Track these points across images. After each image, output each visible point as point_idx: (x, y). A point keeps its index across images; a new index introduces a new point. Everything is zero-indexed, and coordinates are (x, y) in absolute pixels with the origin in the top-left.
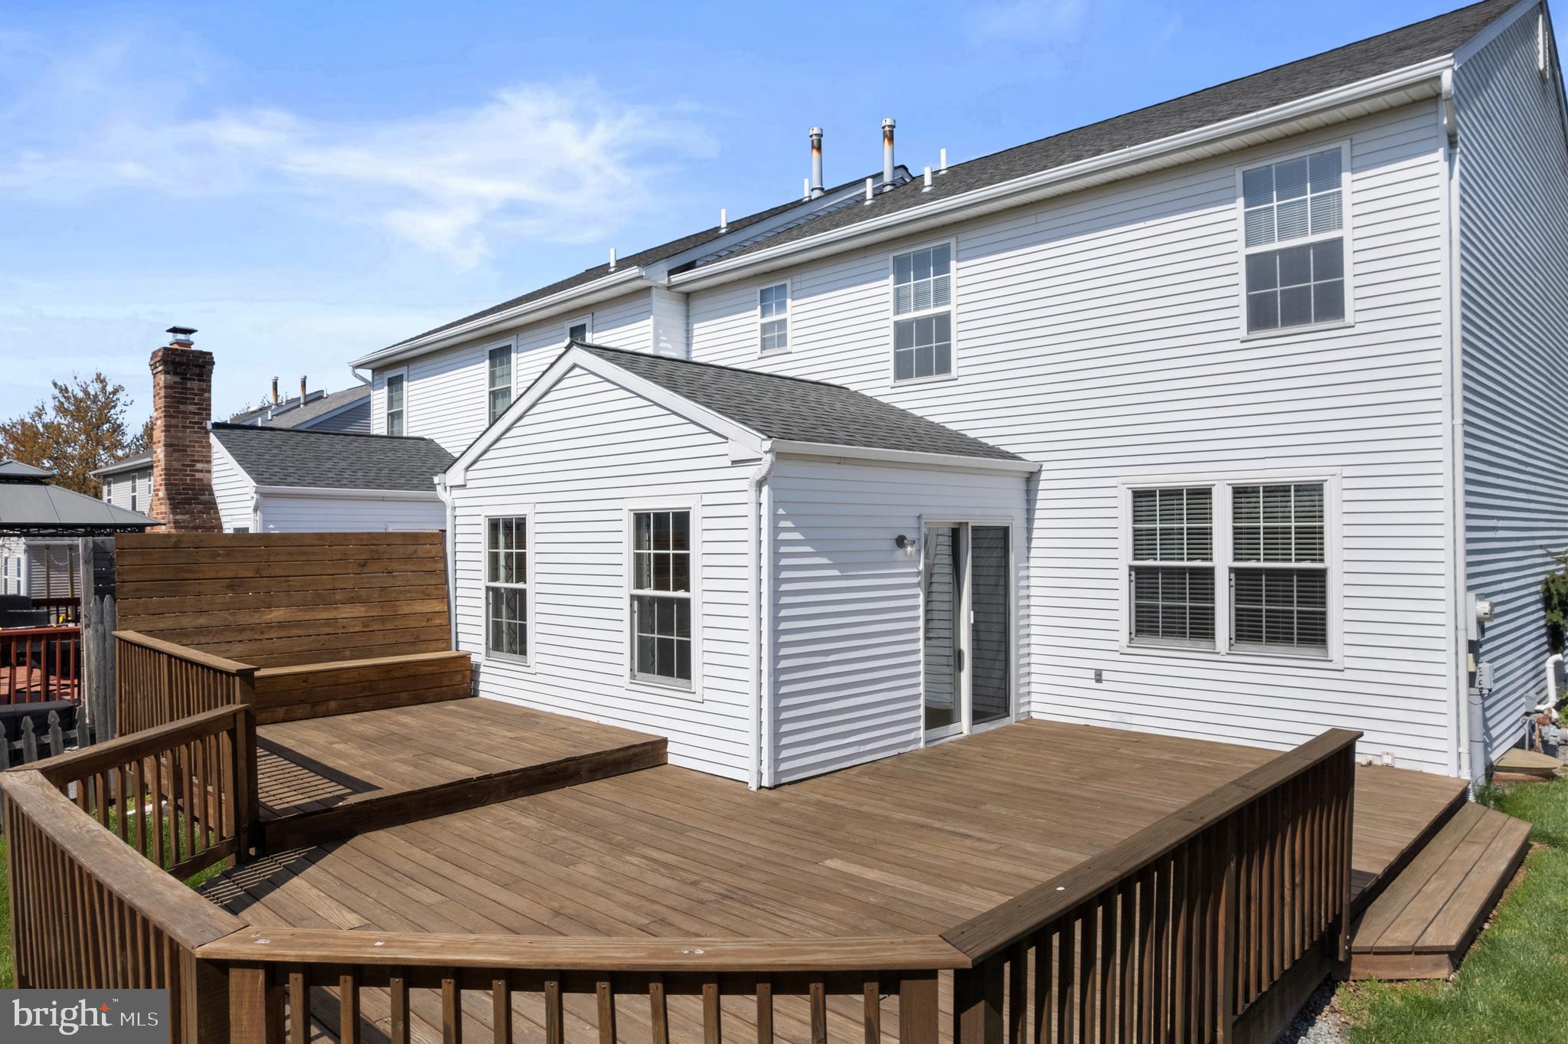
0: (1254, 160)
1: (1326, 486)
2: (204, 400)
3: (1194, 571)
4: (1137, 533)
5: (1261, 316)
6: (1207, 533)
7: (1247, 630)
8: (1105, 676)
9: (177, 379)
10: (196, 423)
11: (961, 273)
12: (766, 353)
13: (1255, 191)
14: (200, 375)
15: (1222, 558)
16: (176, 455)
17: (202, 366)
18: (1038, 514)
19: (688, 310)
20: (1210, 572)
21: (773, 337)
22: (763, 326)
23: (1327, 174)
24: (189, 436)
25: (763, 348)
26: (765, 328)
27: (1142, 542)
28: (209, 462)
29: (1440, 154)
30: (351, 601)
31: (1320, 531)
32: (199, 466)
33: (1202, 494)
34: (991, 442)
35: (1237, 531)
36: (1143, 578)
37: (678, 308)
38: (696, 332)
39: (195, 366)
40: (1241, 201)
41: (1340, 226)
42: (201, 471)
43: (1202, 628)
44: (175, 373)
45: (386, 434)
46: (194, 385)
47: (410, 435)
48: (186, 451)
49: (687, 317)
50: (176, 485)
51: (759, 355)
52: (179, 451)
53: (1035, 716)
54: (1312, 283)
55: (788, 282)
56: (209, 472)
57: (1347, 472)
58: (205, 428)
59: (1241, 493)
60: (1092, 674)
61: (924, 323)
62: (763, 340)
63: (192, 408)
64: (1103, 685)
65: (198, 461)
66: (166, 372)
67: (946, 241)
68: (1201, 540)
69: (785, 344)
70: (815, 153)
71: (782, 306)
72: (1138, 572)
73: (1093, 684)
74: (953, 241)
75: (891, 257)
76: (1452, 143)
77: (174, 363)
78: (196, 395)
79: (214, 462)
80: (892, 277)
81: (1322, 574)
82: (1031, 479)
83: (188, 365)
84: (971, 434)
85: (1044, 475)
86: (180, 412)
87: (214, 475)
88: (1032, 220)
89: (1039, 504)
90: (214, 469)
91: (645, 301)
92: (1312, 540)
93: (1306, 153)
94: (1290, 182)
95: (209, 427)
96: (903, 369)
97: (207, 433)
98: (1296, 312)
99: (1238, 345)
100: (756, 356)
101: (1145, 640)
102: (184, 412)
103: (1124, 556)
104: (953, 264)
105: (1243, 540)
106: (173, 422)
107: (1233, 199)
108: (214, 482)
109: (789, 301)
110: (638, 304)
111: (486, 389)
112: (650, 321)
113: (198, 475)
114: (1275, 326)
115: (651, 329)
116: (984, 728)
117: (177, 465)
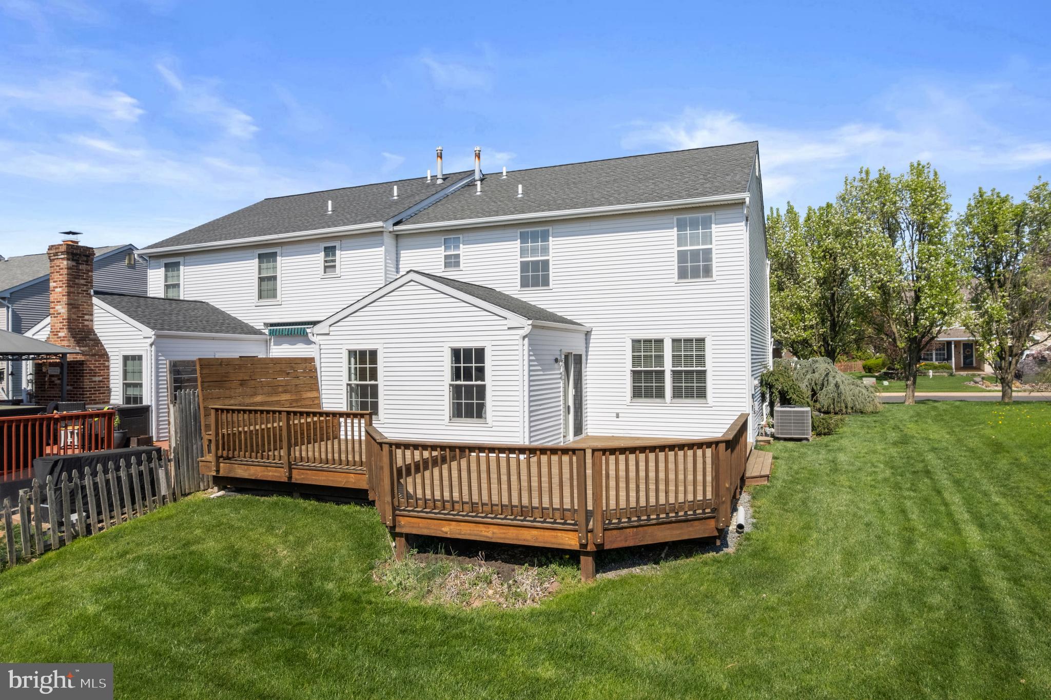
0: (681, 214)
1: (706, 339)
2: (89, 277)
3: (656, 372)
4: (633, 357)
5: (682, 274)
6: (662, 357)
7: (678, 393)
8: (620, 415)
9: (74, 264)
10: (84, 291)
11: (554, 243)
12: (447, 269)
13: (681, 226)
14: (87, 261)
15: (668, 366)
16: (74, 310)
17: (88, 256)
18: (590, 349)
19: (397, 243)
20: (663, 372)
21: (452, 262)
22: (445, 256)
23: (707, 224)
24: (81, 299)
25: (445, 267)
26: (446, 257)
27: (636, 360)
28: (92, 315)
29: (743, 223)
30: (285, 392)
31: (704, 355)
32: (86, 317)
33: (660, 342)
34: (569, 318)
35: (673, 356)
36: (636, 375)
37: (393, 242)
38: (402, 255)
39: (84, 255)
40: (676, 229)
41: (711, 243)
42: (88, 320)
43: (660, 394)
44: (73, 260)
45: (163, 297)
46: (83, 267)
47: (186, 299)
48: (78, 308)
49: (397, 247)
50: (74, 329)
51: (443, 270)
52: (76, 308)
53: (589, 434)
54: (701, 264)
55: (461, 236)
56: (92, 321)
57: (714, 334)
58: (90, 294)
59: (675, 341)
60: (615, 415)
61: (536, 263)
62: (445, 263)
63: (82, 282)
64: (620, 419)
65: (86, 314)
66: (68, 259)
67: (546, 228)
68: (660, 359)
69: (459, 266)
70: (439, 159)
71: (457, 247)
72: (634, 372)
73: (615, 419)
74: (550, 229)
75: (519, 231)
76: (747, 220)
77: (73, 254)
78: (84, 273)
79: (95, 315)
80: (519, 240)
81: (705, 372)
82: (588, 334)
83: (80, 255)
84: (559, 314)
85: (593, 333)
86: (76, 284)
87: (95, 323)
88: (588, 224)
89: (591, 345)
90: (95, 319)
91: (380, 238)
92: (701, 359)
93: (700, 215)
94: (694, 225)
95: (92, 293)
96: (525, 283)
97: (91, 297)
98: (695, 274)
99: (673, 284)
100: (441, 271)
101: (635, 400)
102: (77, 284)
103: (628, 366)
104: (551, 238)
105: (676, 359)
106: (72, 290)
107: (672, 228)
108: (95, 327)
109: (461, 245)
110: (377, 239)
111: (256, 276)
112: (383, 248)
113: (86, 323)
114: (688, 278)
115: (383, 253)
116: (578, 438)
117: (74, 317)
